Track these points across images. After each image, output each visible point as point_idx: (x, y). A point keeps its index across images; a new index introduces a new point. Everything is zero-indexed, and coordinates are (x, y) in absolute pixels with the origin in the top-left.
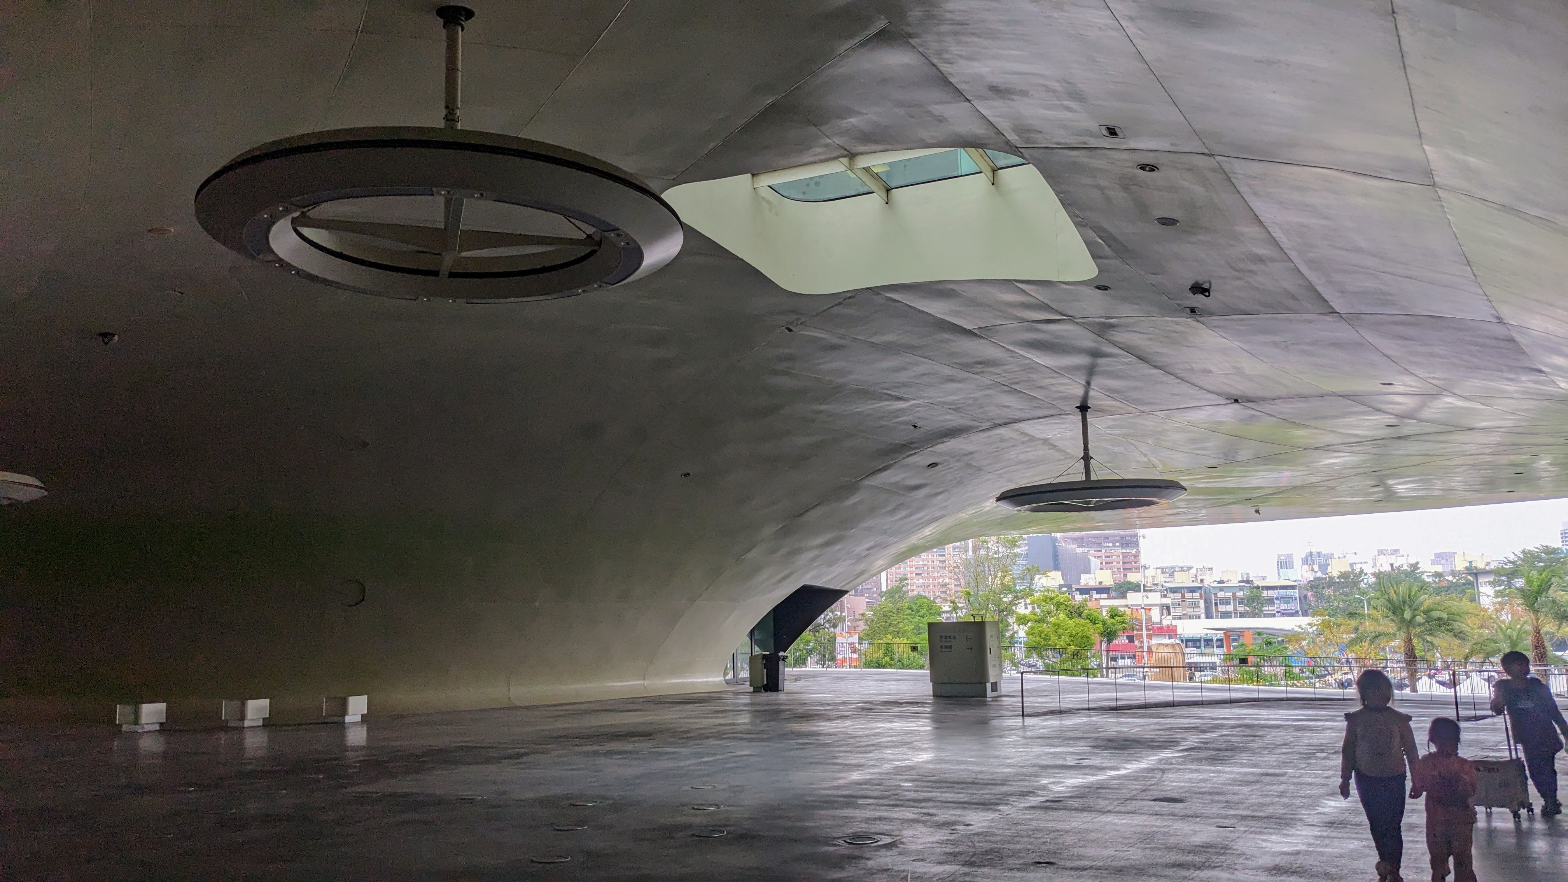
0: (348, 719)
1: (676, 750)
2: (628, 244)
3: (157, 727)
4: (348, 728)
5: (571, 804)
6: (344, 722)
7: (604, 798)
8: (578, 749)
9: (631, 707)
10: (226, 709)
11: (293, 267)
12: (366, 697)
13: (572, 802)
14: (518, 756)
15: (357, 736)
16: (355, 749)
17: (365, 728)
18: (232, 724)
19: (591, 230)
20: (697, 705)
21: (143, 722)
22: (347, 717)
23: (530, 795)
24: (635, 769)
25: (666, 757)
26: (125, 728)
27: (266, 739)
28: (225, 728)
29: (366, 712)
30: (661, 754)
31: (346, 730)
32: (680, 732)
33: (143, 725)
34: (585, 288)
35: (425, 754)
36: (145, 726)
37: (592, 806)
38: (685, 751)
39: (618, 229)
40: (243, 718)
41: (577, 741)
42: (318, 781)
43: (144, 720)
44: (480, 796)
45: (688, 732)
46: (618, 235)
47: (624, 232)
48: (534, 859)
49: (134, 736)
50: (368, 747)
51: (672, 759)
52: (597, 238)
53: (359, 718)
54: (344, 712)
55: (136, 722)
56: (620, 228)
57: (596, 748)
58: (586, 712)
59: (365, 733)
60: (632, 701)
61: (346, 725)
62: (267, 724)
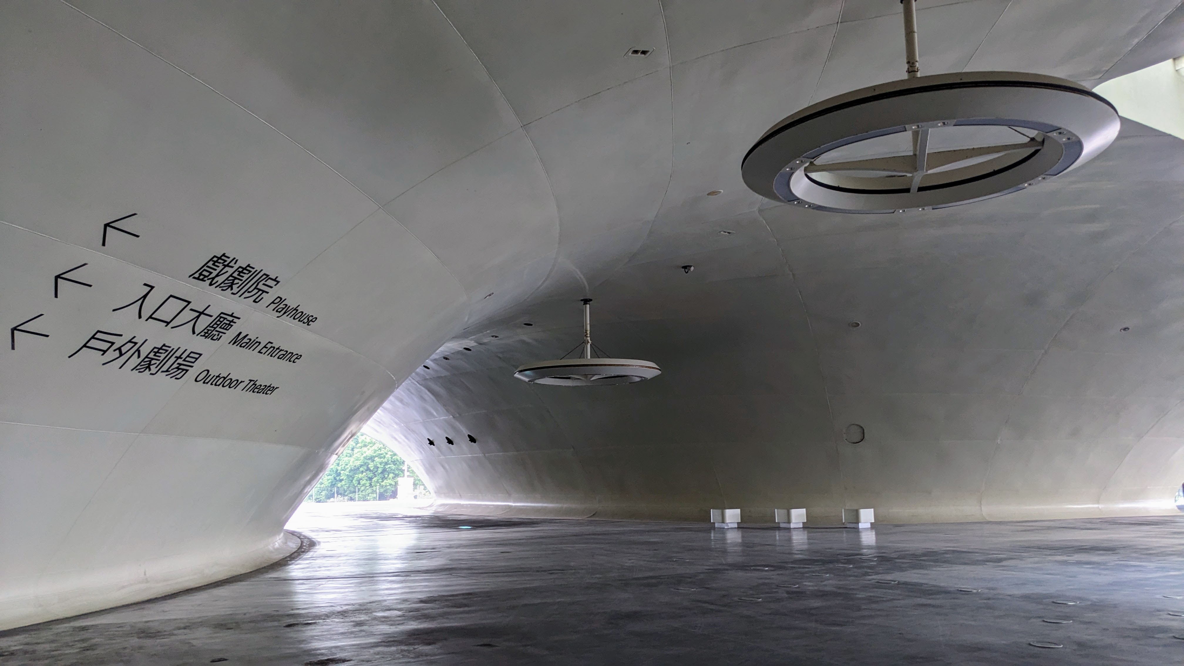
0: (861, 526)
1: (1141, 564)
2: (1069, 139)
3: (736, 526)
4: (861, 532)
5: (1053, 602)
6: (858, 528)
7: (1080, 599)
8: (1050, 558)
9: (1089, 526)
10: (779, 515)
11: (807, 203)
12: (873, 509)
13: (1055, 601)
14: (1000, 560)
15: (868, 538)
16: (869, 547)
17: (874, 533)
18: (782, 525)
19: (1033, 133)
20: (1153, 526)
21: (727, 521)
22: (860, 524)
23: (1016, 592)
24: (1104, 578)
25: (1133, 569)
26: (716, 525)
27: (806, 537)
28: (779, 528)
29: (873, 521)
30: (1127, 566)
31: (860, 534)
32: (1141, 549)
33: (727, 523)
34: (1030, 182)
35: (924, 555)
36: (729, 524)
37: (1073, 606)
38: (1152, 565)
39: (1060, 129)
40: (789, 522)
41: (1048, 552)
42: (849, 569)
43: (728, 520)
44: (975, 589)
45: (1147, 549)
46: (1060, 133)
47: (1065, 129)
48: (1032, 643)
49: (722, 531)
50: (878, 547)
51: (1139, 571)
52: (1039, 139)
53: (869, 526)
54: (857, 521)
55: (723, 521)
56: (1062, 126)
57: (1065, 558)
58: (1049, 528)
59: (874, 536)
60: (1090, 521)
61: (860, 530)
62: (806, 527)
